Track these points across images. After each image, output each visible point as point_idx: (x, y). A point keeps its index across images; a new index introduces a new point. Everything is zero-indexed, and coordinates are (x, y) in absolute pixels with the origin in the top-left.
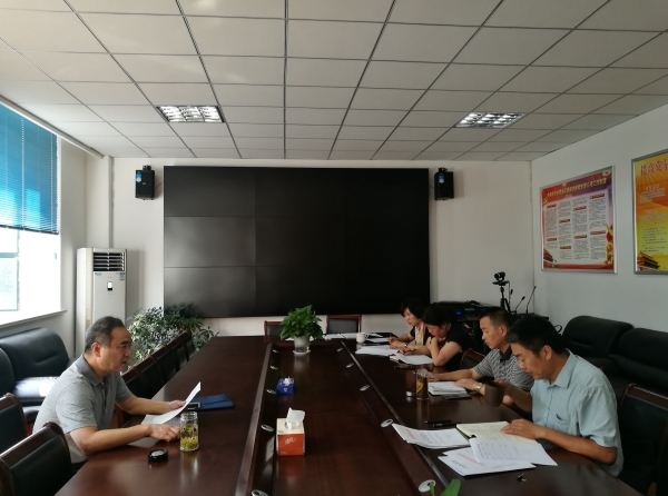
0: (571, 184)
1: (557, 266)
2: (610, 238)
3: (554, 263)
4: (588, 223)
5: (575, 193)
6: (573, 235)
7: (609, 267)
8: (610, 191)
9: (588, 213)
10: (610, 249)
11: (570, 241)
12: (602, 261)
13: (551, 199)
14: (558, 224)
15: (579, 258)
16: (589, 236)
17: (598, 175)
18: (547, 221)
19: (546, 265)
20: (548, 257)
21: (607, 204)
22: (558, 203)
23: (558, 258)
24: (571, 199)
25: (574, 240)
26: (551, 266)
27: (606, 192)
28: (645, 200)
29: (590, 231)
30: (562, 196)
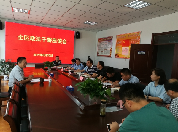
0: (105, 38)
1: (100, 56)
2: (111, 50)
4: (107, 47)
5: (105, 40)
7: (110, 56)
8: (112, 41)
9: (107, 45)
10: (111, 53)
12: (109, 55)
13: (100, 41)
14: (101, 47)
15: (104, 54)
16: (107, 50)
17: (110, 37)
18: (99, 46)
19: (98, 55)
20: (98, 53)
21: (111, 43)
22: (101, 42)
23: (100, 54)
24: (104, 42)
26: (99, 55)
27: (111, 41)
28: (118, 43)
29: (107, 49)
30: (102, 41)
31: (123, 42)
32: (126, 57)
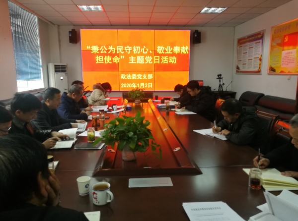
0: (249, 37)
1: (241, 72)
2: (260, 60)
3: (240, 70)
4: (253, 54)
5: (250, 41)
6: (247, 59)
7: (258, 72)
8: (263, 40)
9: (253, 50)
10: (260, 65)
11: (246, 61)
12: (257, 69)
13: (241, 44)
14: (242, 54)
15: (249, 68)
16: (253, 59)
17: (258, 34)
18: (239, 53)
19: (237, 72)
20: (238, 68)
21: (261, 45)
22: (243, 45)
23: (242, 69)
24: (248, 44)
25: (247, 61)
27: (261, 41)
28: (274, 44)
29: (253, 57)
30: (245, 43)
31: (284, 39)
32: (289, 72)
